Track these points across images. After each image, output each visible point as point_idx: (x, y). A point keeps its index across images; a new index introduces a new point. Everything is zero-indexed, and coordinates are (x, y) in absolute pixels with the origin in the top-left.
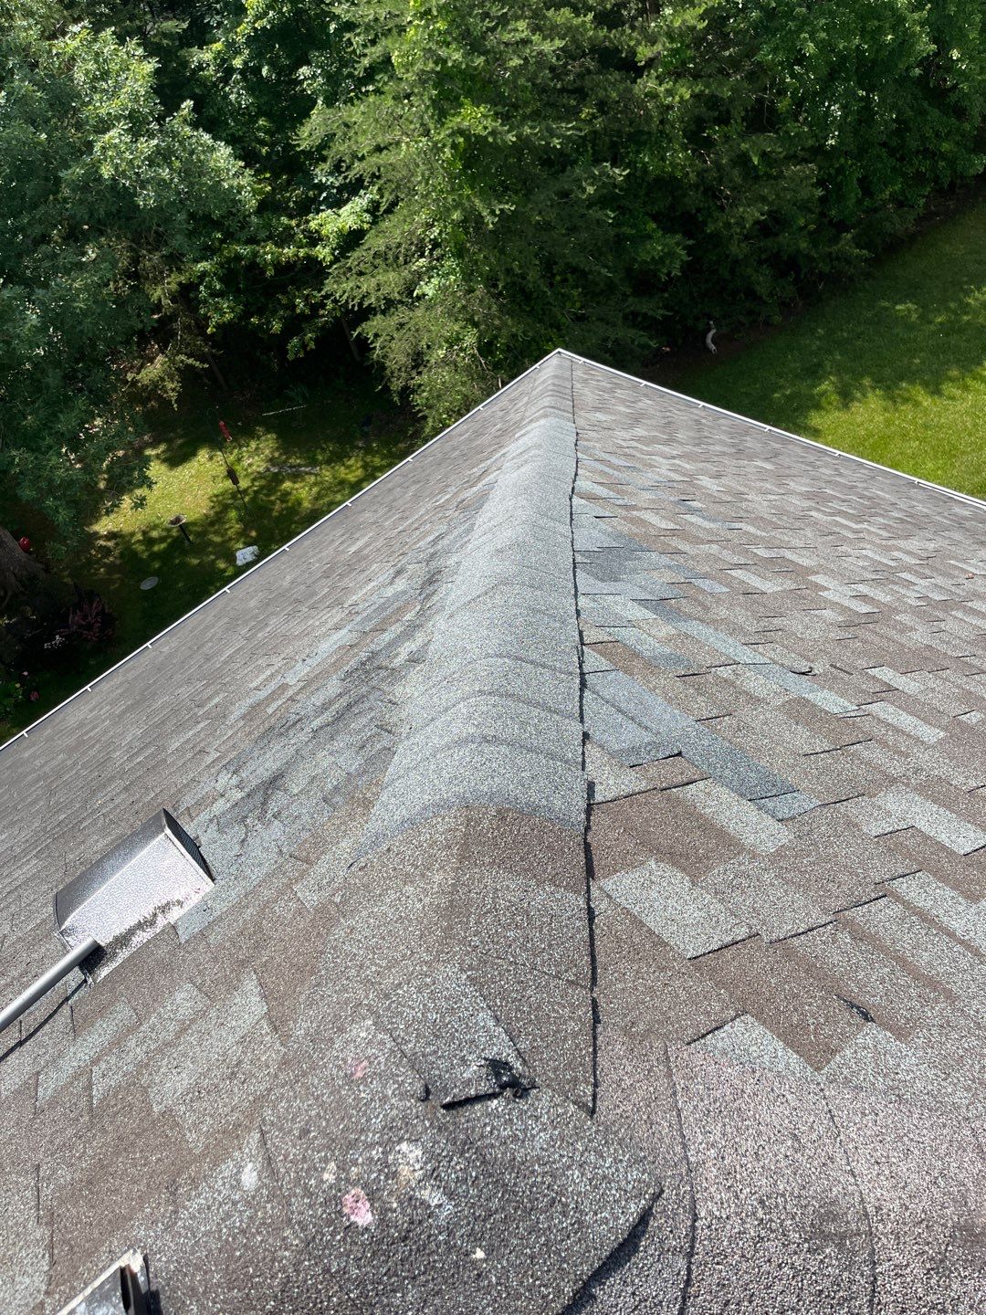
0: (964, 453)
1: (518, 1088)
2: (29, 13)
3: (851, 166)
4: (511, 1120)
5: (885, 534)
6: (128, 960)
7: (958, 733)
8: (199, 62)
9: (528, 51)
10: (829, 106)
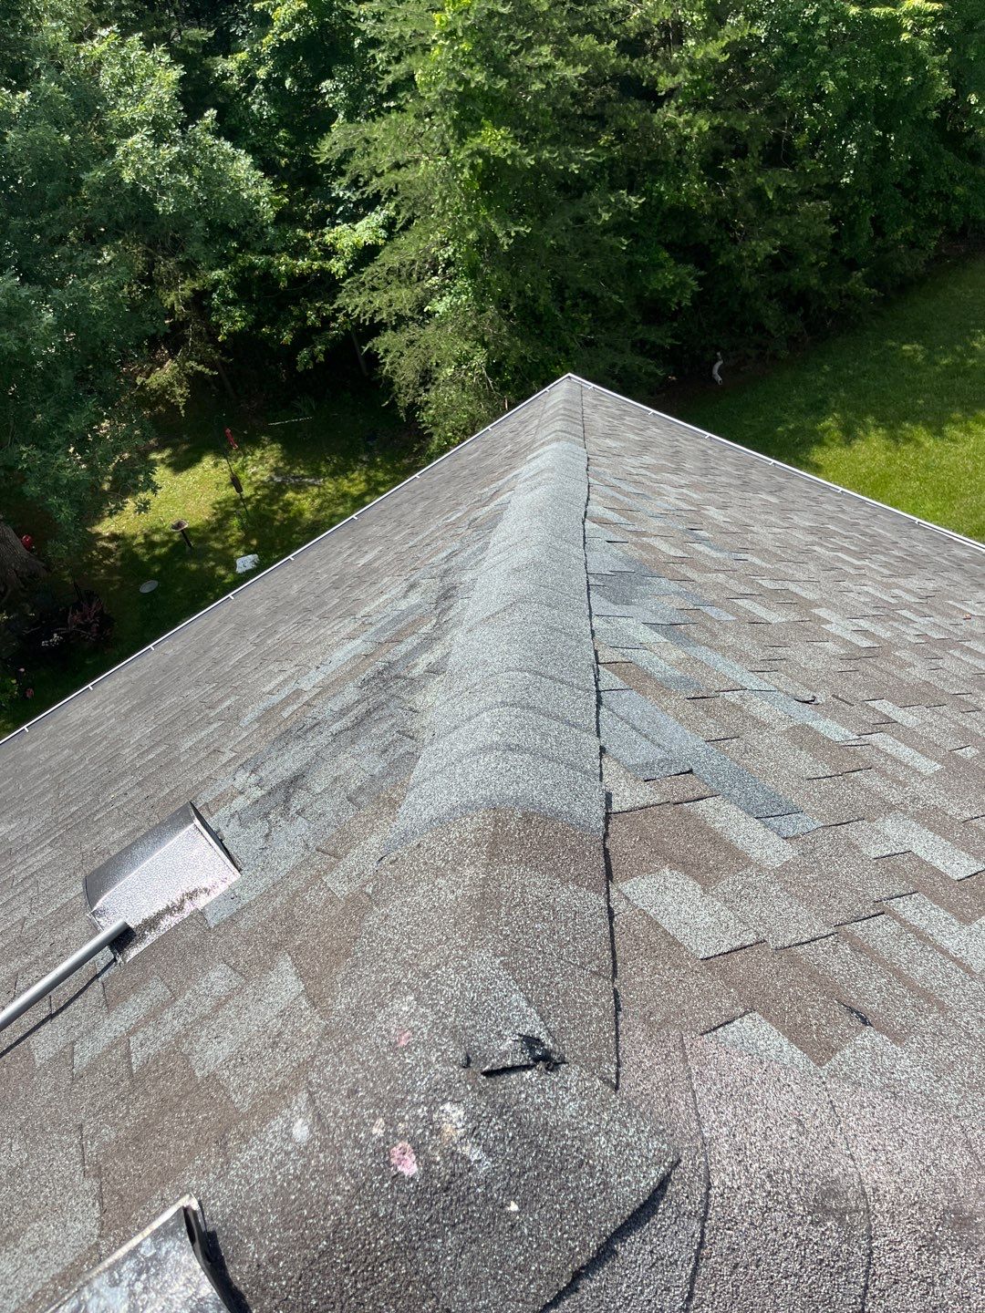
0: (963, 495)
1: (549, 1062)
2: (57, 15)
3: (865, 205)
4: (544, 1090)
5: (887, 572)
6: (157, 941)
7: (954, 765)
8: (223, 71)
9: (551, 76)
10: (846, 144)
